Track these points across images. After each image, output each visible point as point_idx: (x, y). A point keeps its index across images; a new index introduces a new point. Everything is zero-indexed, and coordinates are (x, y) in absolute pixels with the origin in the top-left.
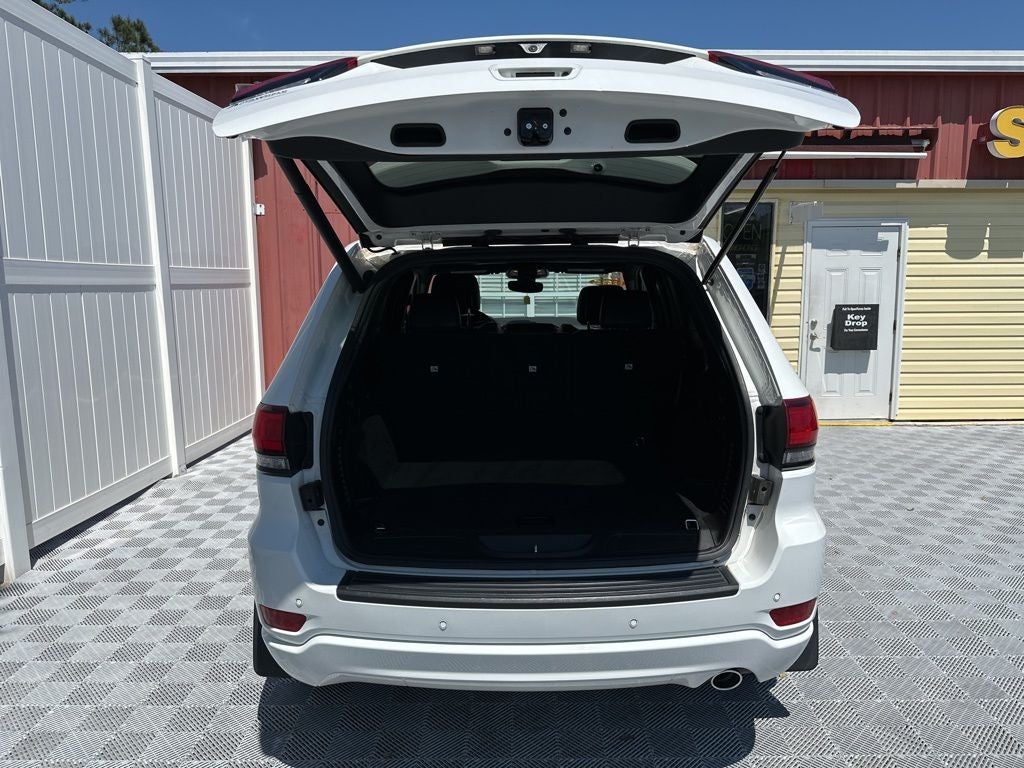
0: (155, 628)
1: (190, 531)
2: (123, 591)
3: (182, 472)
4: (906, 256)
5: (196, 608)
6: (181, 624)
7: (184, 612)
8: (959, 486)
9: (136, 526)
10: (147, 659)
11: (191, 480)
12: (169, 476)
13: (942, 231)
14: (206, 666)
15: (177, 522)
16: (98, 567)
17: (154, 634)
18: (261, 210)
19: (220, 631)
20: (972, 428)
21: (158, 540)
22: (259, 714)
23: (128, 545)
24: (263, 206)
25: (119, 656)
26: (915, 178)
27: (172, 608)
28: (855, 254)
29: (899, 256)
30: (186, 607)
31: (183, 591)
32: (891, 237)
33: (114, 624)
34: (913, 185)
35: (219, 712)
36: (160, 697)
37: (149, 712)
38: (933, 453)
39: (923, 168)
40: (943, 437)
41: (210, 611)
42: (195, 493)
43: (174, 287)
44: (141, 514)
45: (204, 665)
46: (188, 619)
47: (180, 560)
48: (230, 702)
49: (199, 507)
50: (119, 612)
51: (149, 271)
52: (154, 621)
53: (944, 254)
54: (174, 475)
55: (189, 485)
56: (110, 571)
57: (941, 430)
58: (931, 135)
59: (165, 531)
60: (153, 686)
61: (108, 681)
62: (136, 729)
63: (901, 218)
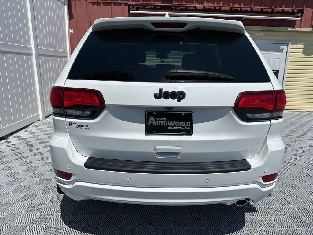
0: (27, 173)
1: (44, 139)
2: (17, 159)
3: (43, 119)
4: (289, 54)
5: (43, 166)
6: (36, 172)
7: (38, 167)
8: (305, 131)
9: (26, 136)
10: (22, 184)
11: (46, 122)
12: (39, 120)
13: (302, 46)
14: (43, 188)
15: (40, 136)
16: (10, 150)
17: (26, 175)
18: (71, 31)
19: (50, 174)
20: (306, 112)
21: (32, 141)
22: (60, 207)
23: (22, 143)
24: (72, 30)
25: (12, 183)
26: (294, 27)
27: (34, 166)
28: (272, 53)
29: (287, 54)
30: (39, 165)
31: (39, 160)
32: (285, 48)
33: (12, 171)
34: (293, 29)
35: (46, 205)
36: (24, 199)
37: (20, 205)
38: (295, 120)
39: (298, 23)
40: (297, 115)
41: (47, 167)
42: (47, 126)
43: (39, 55)
44: (28, 133)
45: (43, 187)
46: (39, 170)
47: (39, 149)
48: (50, 201)
49: (48, 131)
50: (15, 167)
51: (30, 49)
52: (27, 170)
53: (302, 54)
54: (41, 120)
55: (45, 123)
56: (14, 152)
57: (296, 113)
58: (302, 12)
59: (35, 138)
60: (23, 194)
61: (6, 192)
62: (14, 211)
63: (289, 41)
